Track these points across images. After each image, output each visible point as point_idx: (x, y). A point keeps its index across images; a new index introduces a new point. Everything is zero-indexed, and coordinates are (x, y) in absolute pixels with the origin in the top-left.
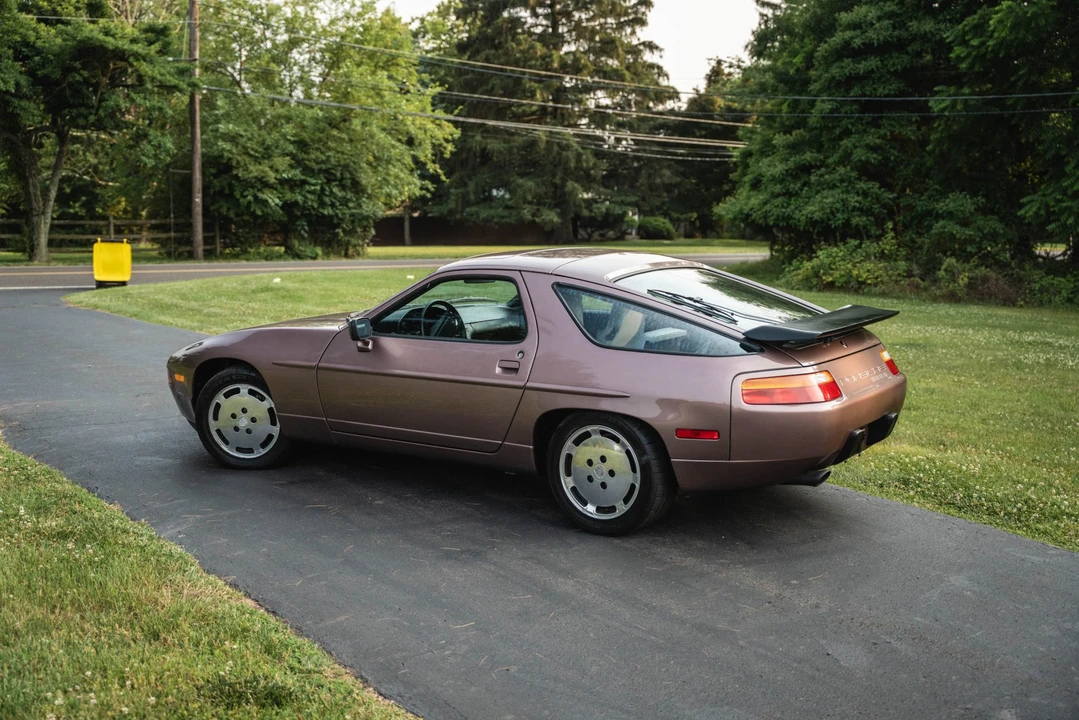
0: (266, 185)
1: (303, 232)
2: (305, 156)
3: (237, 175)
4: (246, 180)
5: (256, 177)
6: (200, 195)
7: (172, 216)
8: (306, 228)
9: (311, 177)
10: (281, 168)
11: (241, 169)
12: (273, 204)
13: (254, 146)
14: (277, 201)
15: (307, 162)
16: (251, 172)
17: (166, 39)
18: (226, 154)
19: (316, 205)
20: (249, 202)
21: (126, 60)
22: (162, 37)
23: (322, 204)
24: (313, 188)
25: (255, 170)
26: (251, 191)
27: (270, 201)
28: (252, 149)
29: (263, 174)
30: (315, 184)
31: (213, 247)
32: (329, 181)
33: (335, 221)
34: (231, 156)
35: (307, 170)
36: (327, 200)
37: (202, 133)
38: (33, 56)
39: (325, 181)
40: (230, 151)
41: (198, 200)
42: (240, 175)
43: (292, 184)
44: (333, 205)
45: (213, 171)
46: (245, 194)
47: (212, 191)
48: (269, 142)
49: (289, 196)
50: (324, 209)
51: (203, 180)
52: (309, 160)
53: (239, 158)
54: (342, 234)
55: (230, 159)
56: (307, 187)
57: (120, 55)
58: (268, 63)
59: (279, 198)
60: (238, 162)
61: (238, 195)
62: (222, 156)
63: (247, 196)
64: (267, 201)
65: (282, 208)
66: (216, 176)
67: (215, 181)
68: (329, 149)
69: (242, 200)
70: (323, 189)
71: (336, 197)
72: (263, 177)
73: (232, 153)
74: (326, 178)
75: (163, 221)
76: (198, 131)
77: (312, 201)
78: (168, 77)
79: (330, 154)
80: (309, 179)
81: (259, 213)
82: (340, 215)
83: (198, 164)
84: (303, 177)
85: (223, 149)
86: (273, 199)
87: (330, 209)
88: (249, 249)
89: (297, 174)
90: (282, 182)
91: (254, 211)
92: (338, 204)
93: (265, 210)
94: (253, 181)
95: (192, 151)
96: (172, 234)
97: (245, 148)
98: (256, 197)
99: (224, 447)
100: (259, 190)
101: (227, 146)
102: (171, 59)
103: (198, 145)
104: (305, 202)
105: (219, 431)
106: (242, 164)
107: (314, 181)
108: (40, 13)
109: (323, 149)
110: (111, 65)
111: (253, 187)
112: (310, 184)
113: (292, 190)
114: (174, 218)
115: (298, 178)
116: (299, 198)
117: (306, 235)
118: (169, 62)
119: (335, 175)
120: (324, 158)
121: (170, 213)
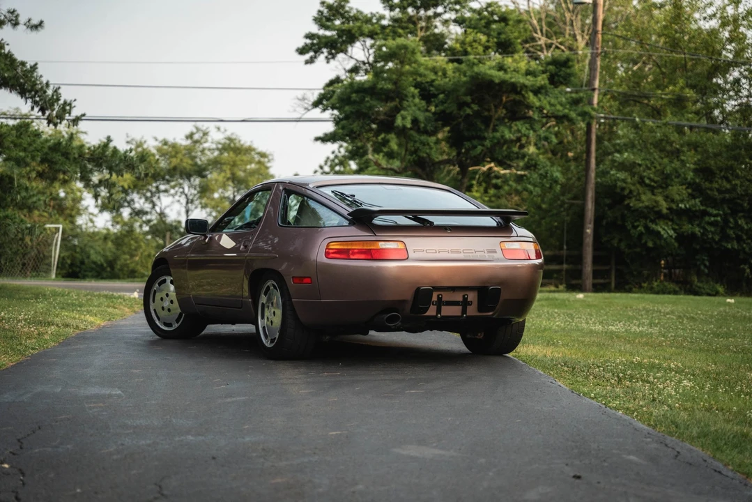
0: (659, 216)
1: (702, 267)
2: (707, 184)
3: (628, 204)
4: (637, 210)
5: (647, 207)
6: (591, 226)
7: (565, 247)
8: (707, 263)
9: (712, 208)
10: (677, 197)
11: (633, 199)
12: (665, 236)
13: (652, 176)
14: (671, 232)
15: (709, 192)
16: (643, 202)
17: (568, 71)
18: (619, 184)
19: (717, 238)
20: (641, 234)
21: (519, 93)
22: (563, 69)
23: (726, 237)
24: (712, 219)
25: (646, 199)
26: (643, 221)
27: (662, 232)
28: (649, 178)
29: (654, 204)
30: (716, 215)
31: (607, 281)
32: (734, 213)
33: (741, 256)
34: (624, 185)
35: (708, 200)
36: (731, 232)
37: (598, 164)
38: (439, 94)
39: (729, 211)
40: (624, 181)
41: (589, 231)
42: (631, 205)
43: (690, 215)
44: (739, 239)
45: (608, 201)
46: (636, 224)
47: (604, 222)
48: (668, 170)
49: (687, 228)
50: (728, 242)
51: (596, 210)
52: (711, 189)
53: (633, 188)
54: (748, 271)
55: (623, 189)
56: (707, 219)
57: (514, 88)
58: (682, 88)
59: (674, 230)
60: (631, 192)
61: (629, 227)
62: (615, 186)
63: (638, 226)
64: (659, 232)
65: (676, 239)
66: (611, 207)
67: (609, 212)
68: (738, 177)
69: (632, 231)
70: (726, 221)
71: (742, 229)
72: (654, 207)
73: (626, 183)
74: (729, 208)
75: (557, 252)
76: (593, 161)
77: (713, 233)
78: (559, 107)
79: (738, 182)
80: (710, 210)
81: (650, 244)
82: (747, 249)
83: (591, 194)
84: (702, 208)
85: (618, 179)
86: (666, 230)
87: (735, 243)
88: (643, 285)
89: (697, 203)
90: (680, 213)
91: (646, 242)
92: (745, 237)
93: (658, 242)
94: (645, 210)
95: (586, 182)
96: (565, 266)
97: (642, 178)
98: (646, 227)
99: (157, 322)
100: (652, 221)
101: (621, 175)
102: (568, 90)
103: (593, 175)
104: (703, 234)
105: (155, 310)
106: (635, 194)
107: (715, 212)
108: (454, 54)
109: (731, 177)
110: (504, 99)
111: (646, 218)
112: (710, 215)
113: (690, 222)
114: (567, 249)
115: (697, 208)
116: (697, 230)
117: (706, 271)
118: (567, 93)
119: (742, 205)
120: (728, 186)
121: (563, 245)
